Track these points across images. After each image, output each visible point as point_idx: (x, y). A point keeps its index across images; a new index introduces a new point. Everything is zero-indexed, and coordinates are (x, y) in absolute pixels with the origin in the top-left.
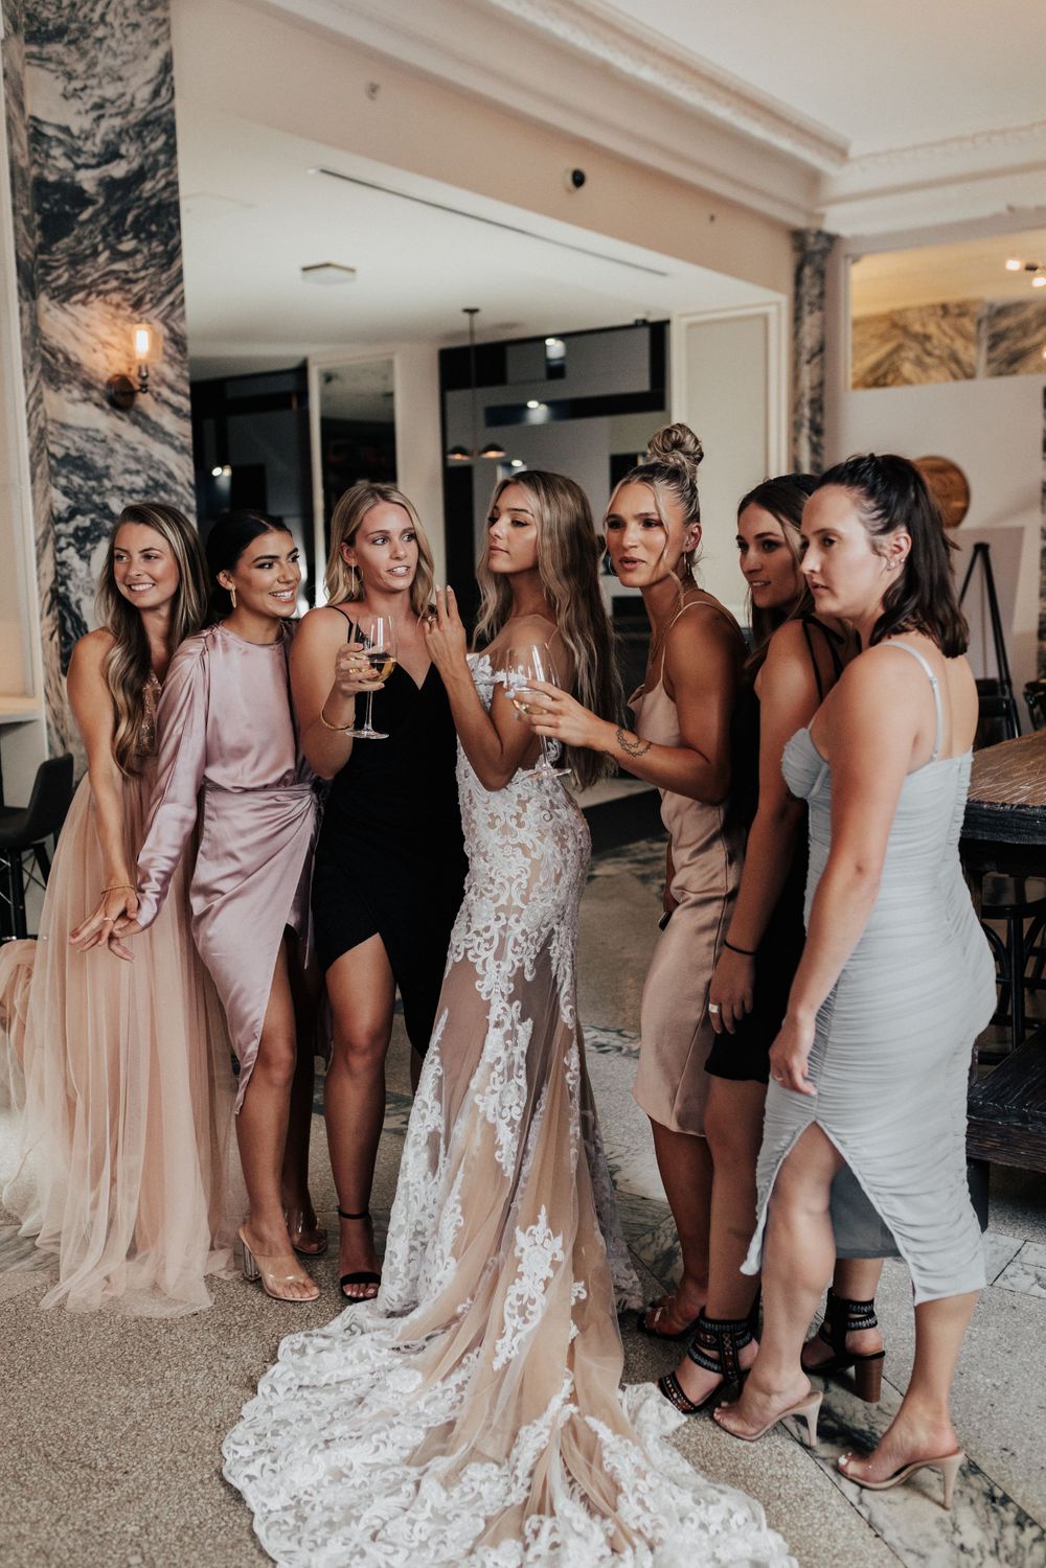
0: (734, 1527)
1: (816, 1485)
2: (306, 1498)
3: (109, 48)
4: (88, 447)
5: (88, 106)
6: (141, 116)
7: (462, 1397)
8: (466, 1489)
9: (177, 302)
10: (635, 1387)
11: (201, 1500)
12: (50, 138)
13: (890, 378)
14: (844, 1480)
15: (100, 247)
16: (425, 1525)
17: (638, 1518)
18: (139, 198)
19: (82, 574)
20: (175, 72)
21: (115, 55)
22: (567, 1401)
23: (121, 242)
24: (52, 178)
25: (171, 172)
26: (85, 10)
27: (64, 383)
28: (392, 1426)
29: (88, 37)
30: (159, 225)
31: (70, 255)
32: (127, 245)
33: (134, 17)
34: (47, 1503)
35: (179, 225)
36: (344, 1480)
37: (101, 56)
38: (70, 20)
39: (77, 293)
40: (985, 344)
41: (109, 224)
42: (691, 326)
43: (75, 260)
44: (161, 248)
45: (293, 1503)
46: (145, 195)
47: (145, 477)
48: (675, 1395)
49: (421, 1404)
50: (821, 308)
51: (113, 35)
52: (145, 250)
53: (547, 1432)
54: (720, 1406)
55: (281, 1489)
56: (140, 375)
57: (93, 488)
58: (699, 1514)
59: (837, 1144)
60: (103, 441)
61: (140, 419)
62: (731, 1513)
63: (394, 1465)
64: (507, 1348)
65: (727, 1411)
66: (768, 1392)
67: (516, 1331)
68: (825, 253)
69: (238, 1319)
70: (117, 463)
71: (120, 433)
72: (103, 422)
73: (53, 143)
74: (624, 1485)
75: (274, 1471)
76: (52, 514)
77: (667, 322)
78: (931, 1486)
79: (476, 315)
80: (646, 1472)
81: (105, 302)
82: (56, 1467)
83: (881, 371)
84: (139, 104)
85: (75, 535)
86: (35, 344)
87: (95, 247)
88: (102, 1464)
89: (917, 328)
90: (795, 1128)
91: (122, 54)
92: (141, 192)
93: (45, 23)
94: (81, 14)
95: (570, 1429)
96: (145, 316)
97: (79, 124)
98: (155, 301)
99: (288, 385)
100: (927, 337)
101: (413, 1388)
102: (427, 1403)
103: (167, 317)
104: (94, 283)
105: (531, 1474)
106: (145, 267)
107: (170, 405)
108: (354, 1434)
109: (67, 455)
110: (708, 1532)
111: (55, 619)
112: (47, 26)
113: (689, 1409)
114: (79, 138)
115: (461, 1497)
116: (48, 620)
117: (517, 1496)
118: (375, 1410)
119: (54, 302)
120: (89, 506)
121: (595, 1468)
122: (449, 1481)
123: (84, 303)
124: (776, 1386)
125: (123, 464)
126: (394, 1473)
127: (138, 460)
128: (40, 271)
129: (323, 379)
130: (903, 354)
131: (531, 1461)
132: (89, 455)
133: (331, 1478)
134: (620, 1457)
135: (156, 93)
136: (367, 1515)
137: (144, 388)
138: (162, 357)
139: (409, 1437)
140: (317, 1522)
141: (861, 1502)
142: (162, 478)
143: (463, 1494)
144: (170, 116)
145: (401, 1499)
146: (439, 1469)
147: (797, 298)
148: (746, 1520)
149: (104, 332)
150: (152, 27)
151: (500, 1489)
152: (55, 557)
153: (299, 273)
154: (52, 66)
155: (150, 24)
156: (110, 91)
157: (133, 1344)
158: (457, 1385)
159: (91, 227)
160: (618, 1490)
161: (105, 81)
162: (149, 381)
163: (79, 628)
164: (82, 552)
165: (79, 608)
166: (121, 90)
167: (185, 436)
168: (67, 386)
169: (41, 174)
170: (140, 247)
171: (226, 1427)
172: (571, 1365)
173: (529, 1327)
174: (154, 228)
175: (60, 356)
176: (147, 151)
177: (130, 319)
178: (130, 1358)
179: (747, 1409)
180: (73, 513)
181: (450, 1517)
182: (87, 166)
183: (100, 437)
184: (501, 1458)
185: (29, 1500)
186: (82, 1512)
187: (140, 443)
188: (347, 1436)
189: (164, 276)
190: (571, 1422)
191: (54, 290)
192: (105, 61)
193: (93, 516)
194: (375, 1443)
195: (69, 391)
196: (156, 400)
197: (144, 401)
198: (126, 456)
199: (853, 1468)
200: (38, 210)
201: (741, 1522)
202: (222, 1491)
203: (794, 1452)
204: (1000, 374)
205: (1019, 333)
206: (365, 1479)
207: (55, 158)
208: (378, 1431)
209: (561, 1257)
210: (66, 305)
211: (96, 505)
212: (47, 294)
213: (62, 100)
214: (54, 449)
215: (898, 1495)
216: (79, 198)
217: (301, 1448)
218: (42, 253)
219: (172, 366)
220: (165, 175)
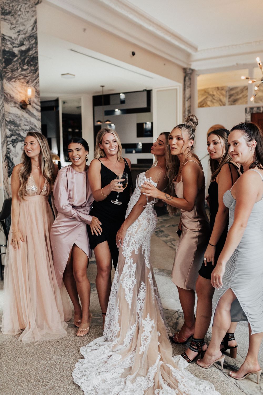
0: (207, 391)
1: (225, 380)
2: (97, 387)
3: (22, 17)
4: (15, 118)
5: (16, 31)
6: (29, 34)
7: (132, 361)
8: (137, 383)
9: (38, 82)
10: (176, 356)
11: (69, 389)
12: (7, 40)
13: (204, 105)
14: (231, 378)
15: (19, 68)
16: (129, 393)
17: (184, 389)
18: (28, 55)
19: (14, 151)
20: (38, 24)
21: (23, 19)
22: (160, 360)
23: (24, 66)
24: (7, 50)
25: (36, 49)
26: (16, 7)
27: (10, 102)
28: (116, 368)
29: (16, 14)
30: (33, 62)
31: (11, 69)
32: (26, 67)
33: (28, 10)
34: (29, 391)
35: (38, 63)
36: (106, 382)
37: (19, 19)
38: (12, 10)
39: (13, 79)
40: (228, 97)
41: (21, 62)
42: (158, 91)
43: (13, 71)
44: (33, 68)
45: (93, 388)
46: (30, 55)
47: (29, 126)
48: (186, 358)
49: (122, 363)
50: (190, 87)
51: (22, 14)
52: (30, 69)
53: (157, 368)
54: (198, 360)
55: (90, 385)
56: (29, 101)
57: (16, 129)
58: (198, 387)
59: (235, 294)
60: (19, 117)
61: (28, 112)
62: (206, 387)
63: (118, 378)
64: (142, 349)
65: (200, 361)
66: (211, 356)
67: (144, 344)
68: (191, 74)
69: (70, 342)
70: (23, 123)
71: (23, 115)
72: (19, 112)
73: (8, 41)
74: (179, 381)
75: (87, 381)
76: (6, 135)
77: (152, 90)
78: (253, 379)
79: (104, 87)
80: (184, 377)
81: (20, 81)
82: (29, 382)
83: (202, 104)
84: (29, 32)
85: (12, 141)
86: (2, 92)
87: (17, 68)
88: (41, 380)
89: (211, 93)
90: (225, 289)
91: (25, 19)
92: (29, 54)
93: (6, 10)
94: (15, 8)
95: (162, 367)
96: (30, 85)
97: (14, 36)
98: (32, 82)
99: (53, 104)
100: (214, 95)
101: (119, 359)
102: (123, 362)
103: (35, 86)
104: (17, 77)
105: (154, 379)
106: (30, 73)
107: (36, 108)
108: (106, 371)
109: (10, 121)
110: (201, 392)
111: (6, 163)
112: (6, 11)
113: (190, 361)
114: (14, 40)
115: (136, 385)
116: (4, 163)
117: (151, 384)
118: (111, 365)
119: (7, 81)
120: (15, 134)
121: (170, 377)
122: (133, 381)
123: (15, 82)
124: (214, 354)
125: (24, 123)
126: (118, 380)
127: (27, 122)
128: (4, 73)
129: (63, 103)
130: (208, 99)
131: (153, 376)
132: (15, 121)
133: (102, 382)
134: (177, 373)
135: (33, 29)
136: (114, 391)
137: (30, 104)
138: (34, 96)
139: (120, 371)
140: (101, 393)
141: (236, 383)
142: (33, 127)
143: (137, 385)
144: (36, 35)
145: (121, 387)
146: (130, 378)
147: (184, 85)
148: (209, 389)
149: (19, 89)
150: (32, 12)
151: (146, 383)
152: (7, 147)
153: (60, 76)
154: (7, 21)
155: (31, 11)
156: (22, 28)
157: (43, 349)
158: (130, 358)
159: (16, 62)
160: (177, 382)
161: (20, 26)
162: (31, 102)
163: (12, 165)
164: (14, 146)
165: (13, 160)
166: (24, 28)
167: (39, 116)
168: (10, 103)
169: (4, 48)
170: (28, 68)
171: (72, 370)
172: (159, 351)
173: (147, 343)
174: (32, 63)
175: (9, 95)
176: (30, 43)
177: (26, 86)
178: (43, 353)
179: (205, 360)
180: (12, 135)
181: (135, 391)
182: (16, 47)
183: (18, 116)
184: (145, 375)
185: (24, 390)
186: (38, 393)
187: (28, 118)
188: (104, 371)
189: (34, 75)
190: (162, 365)
191: (7, 78)
192: (20, 20)
193: (16, 136)
194: (112, 373)
195: (11, 104)
196: (32, 107)
197: (29, 107)
198: (25, 121)
199: (234, 375)
200: (4, 58)
201: (208, 389)
202: (74, 386)
203: (218, 371)
204: (231, 105)
205: (236, 95)
206: (111, 382)
207: (8, 45)
208: (112, 370)
209: (154, 325)
210: (10, 82)
211: (17, 134)
212: (6, 79)
213: (10, 30)
214: (7, 119)
215: (245, 381)
216: (14, 55)
217: (93, 375)
218: (5, 69)
219: (36, 98)
220: (35, 50)
